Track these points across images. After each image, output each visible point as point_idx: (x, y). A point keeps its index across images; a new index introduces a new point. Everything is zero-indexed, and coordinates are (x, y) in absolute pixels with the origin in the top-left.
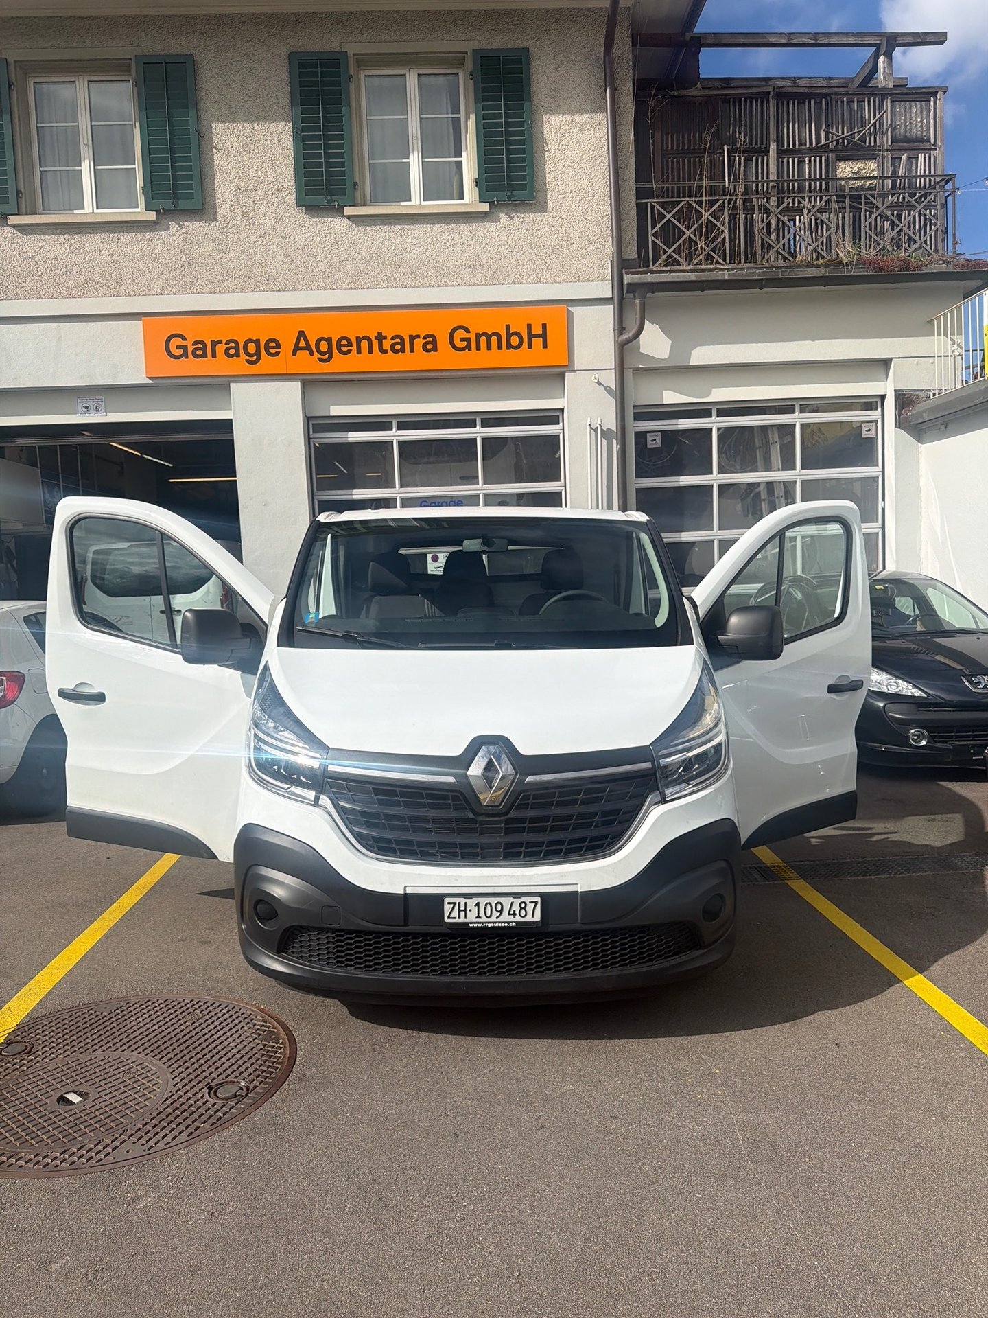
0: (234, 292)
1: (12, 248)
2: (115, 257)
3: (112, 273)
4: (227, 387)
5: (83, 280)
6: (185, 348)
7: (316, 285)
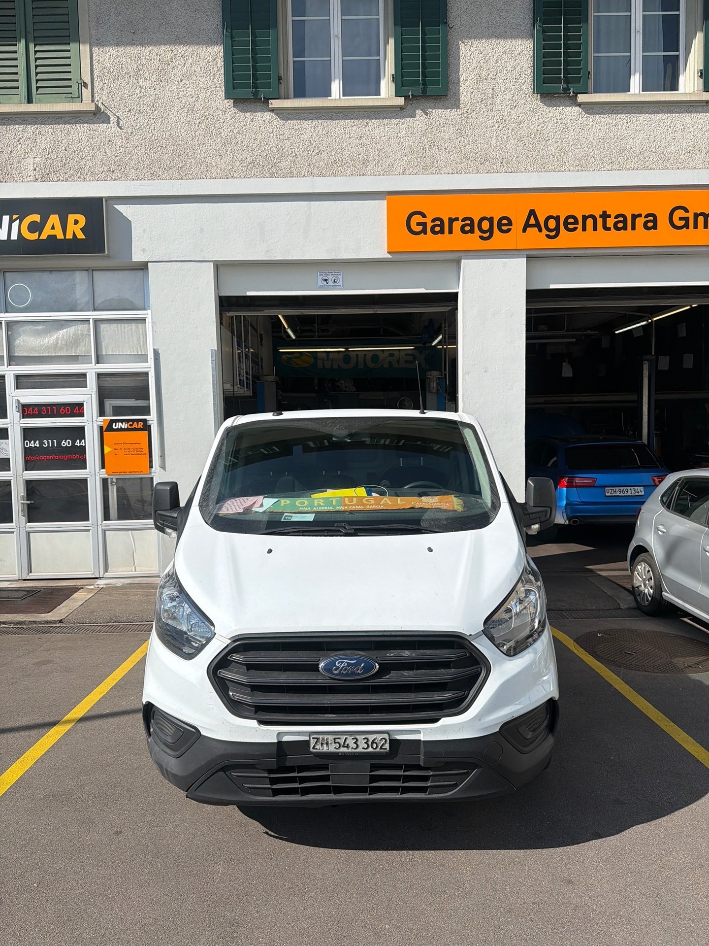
0: (470, 173)
1: (270, 130)
2: (363, 140)
3: (359, 154)
4: (458, 262)
5: (333, 160)
6: (424, 225)
7: (546, 168)
